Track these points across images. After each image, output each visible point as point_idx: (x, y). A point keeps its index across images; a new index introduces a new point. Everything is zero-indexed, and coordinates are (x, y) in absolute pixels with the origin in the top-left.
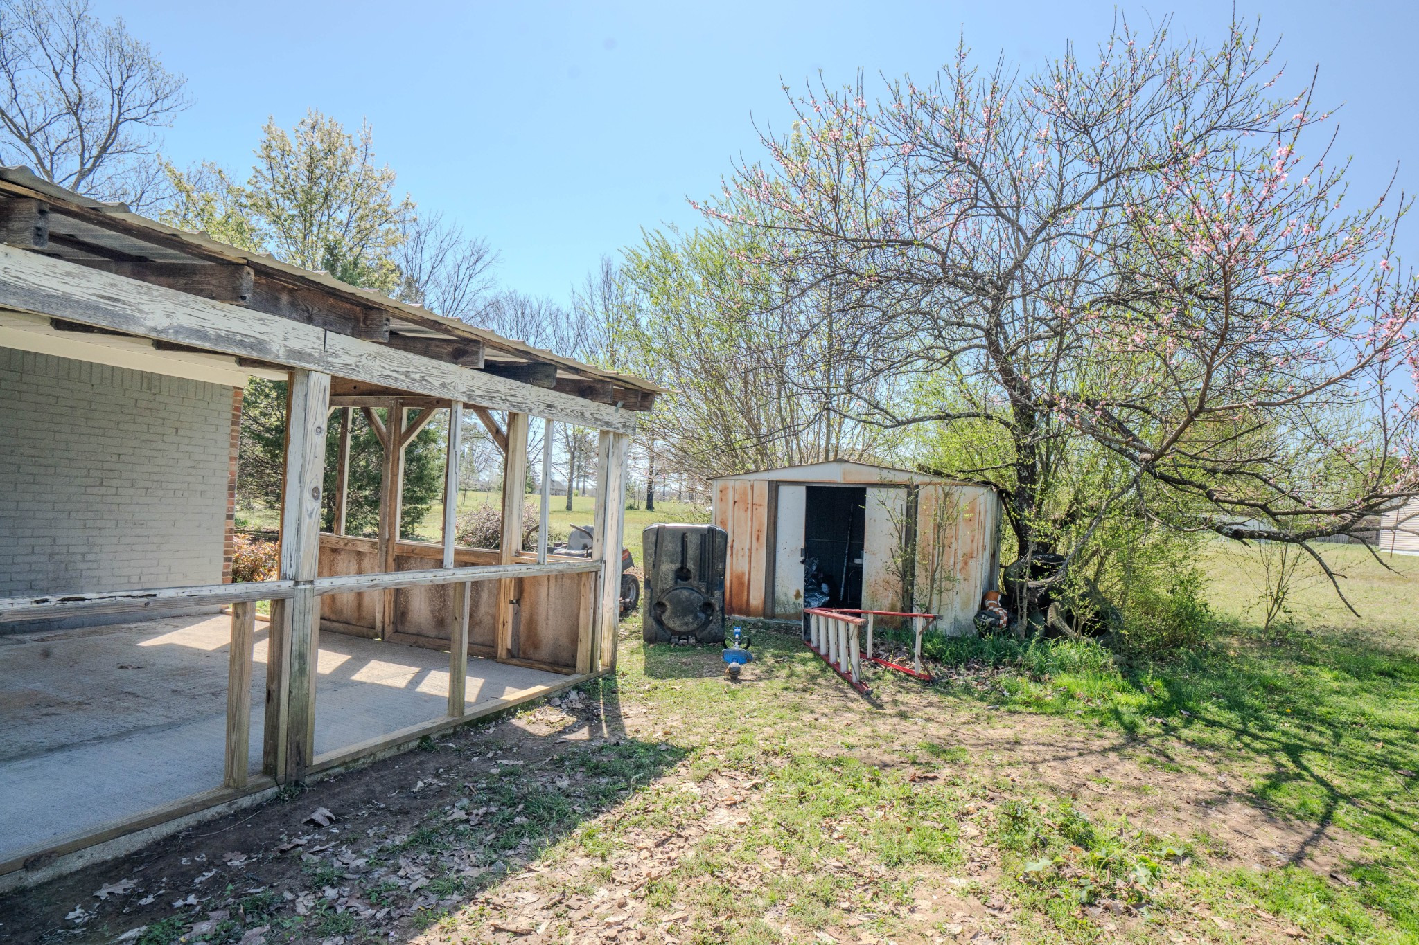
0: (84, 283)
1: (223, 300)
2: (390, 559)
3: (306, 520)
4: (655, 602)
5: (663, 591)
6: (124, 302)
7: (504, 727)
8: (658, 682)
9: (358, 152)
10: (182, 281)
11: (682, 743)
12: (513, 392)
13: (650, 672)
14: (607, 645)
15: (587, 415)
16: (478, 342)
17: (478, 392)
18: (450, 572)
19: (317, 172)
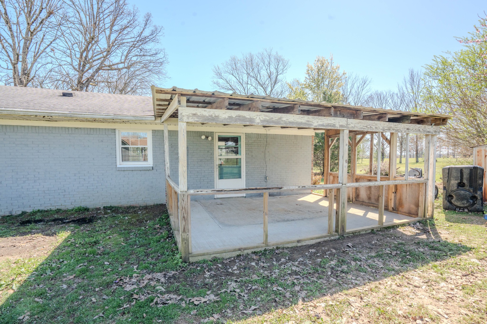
0: (304, 119)
1: (327, 116)
2: (354, 179)
3: (344, 168)
4: (448, 195)
5: (452, 191)
6: (310, 121)
7: (395, 230)
8: (452, 224)
9: (330, 63)
10: (317, 114)
11: (469, 246)
12: (396, 127)
13: (448, 220)
14: (430, 209)
15: (421, 130)
16: (386, 113)
17: (386, 128)
18: (379, 182)
19: (320, 73)
